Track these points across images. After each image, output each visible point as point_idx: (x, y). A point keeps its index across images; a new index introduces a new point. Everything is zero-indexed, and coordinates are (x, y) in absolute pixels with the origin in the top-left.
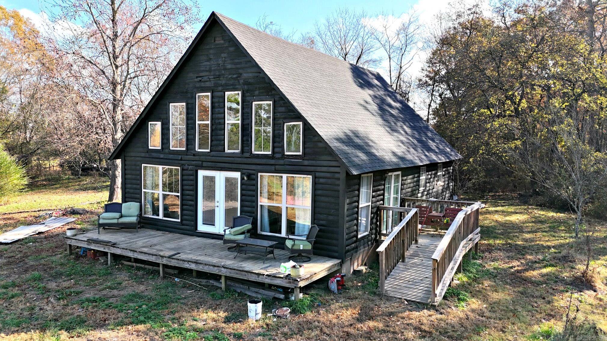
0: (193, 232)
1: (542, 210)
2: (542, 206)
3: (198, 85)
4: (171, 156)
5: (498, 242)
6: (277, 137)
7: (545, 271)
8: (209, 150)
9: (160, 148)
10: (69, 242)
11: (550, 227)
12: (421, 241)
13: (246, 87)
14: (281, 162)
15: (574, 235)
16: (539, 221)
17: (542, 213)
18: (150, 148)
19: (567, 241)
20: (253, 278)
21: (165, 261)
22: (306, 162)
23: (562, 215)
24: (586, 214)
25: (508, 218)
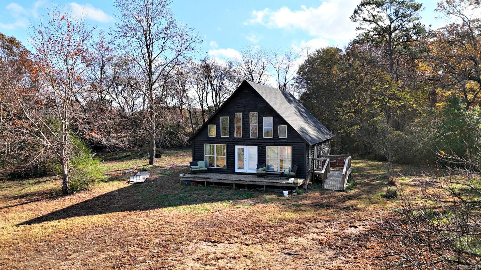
0: (234, 173)
1: (371, 161)
2: (371, 159)
3: (236, 109)
4: (221, 140)
5: (357, 174)
6: (275, 131)
7: (377, 182)
8: (241, 137)
9: (215, 136)
10: (181, 179)
11: (377, 168)
12: (331, 172)
13: (260, 111)
14: (278, 141)
15: (387, 170)
16: (371, 166)
17: (372, 162)
18: (209, 136)
19: (385, 172)
20: (278, 185)
21: (236, 182)
22: (289, 141)
23: (382, 163)
24: (392, 162)
25: (357, 165)
